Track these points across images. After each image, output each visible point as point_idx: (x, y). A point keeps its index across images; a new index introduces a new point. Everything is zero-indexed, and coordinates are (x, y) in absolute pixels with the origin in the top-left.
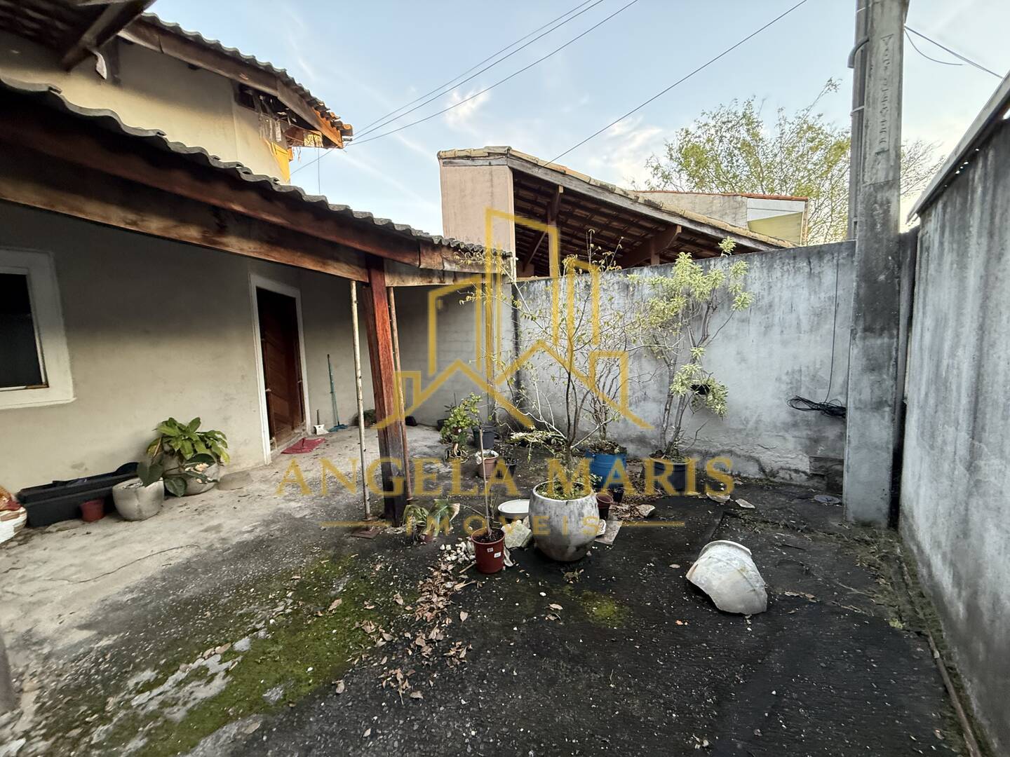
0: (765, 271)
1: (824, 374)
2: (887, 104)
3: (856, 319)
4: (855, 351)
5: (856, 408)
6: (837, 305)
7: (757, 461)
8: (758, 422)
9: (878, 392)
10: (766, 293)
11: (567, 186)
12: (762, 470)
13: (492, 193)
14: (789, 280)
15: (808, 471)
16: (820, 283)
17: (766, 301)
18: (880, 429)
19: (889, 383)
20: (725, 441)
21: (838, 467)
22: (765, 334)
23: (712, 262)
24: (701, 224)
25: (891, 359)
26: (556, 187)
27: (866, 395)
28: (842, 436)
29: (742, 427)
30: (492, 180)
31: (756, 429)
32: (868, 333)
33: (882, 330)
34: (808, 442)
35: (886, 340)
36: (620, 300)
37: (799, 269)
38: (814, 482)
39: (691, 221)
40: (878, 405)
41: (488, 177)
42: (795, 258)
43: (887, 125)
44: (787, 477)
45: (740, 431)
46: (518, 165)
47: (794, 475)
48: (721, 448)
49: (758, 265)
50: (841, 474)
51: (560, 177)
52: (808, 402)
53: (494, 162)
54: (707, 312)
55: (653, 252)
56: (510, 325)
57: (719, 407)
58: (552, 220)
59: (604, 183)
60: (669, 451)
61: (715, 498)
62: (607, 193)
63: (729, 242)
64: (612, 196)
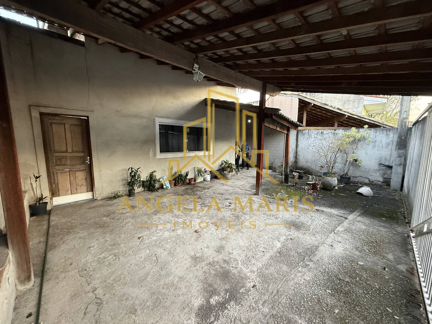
0: (375, 133)
1: (388, 158)
2: (407, 101)
3: (396, 146)
4: (396, 153)
5: (395, 165)
6: (393, 142)
7: (368, 179)
8: (369, 169)
9: (400, 162)
10: (374, 138)
11: (314, 103)
12: (369, 181)
13: (292, 104)
14: (381, 135)
15: (382, 181)
16: (389, 137)
17: (374, 140)
18: (400, 170)
19: (403, 160)
20: (360, 173)
21: (390, 180)
22: (373, 148)
23: (360, 129)
24: (354, 115)
25: (403, 155)
26: (310, 103)
27: (398, 162)
28: (391, 173)
29: (365, 170)
30: (292, 101)
31: (369, 171)
32: (399, 150)
33: (402, 149)
34: (382, 174)
35: (403, 151)
36: (331, 136)
37: (384, 133)
38: (384, 184)
39: (351, 114)
40: (400, 165)
41: (291, 100)
42: (383, 130)
43: (407, 106)
44: (376, 182)
45: (364, 171)
46: (301, 97)
47: (378, 182)
48: (358, 175)
49: (373, 131)
50: (390, 182)
51: (313, 101)
52: (383, 165)
53: (293, 96)
54: (358, 142)
55: (336, 121)
56: (295, 141)
57: (360, 164)
58: (305, 111)
59: (325, 103)
60: (346, 174)
61: (358, 185)
62: (326, 106)
63: (366, 126)
64: (327, 106)
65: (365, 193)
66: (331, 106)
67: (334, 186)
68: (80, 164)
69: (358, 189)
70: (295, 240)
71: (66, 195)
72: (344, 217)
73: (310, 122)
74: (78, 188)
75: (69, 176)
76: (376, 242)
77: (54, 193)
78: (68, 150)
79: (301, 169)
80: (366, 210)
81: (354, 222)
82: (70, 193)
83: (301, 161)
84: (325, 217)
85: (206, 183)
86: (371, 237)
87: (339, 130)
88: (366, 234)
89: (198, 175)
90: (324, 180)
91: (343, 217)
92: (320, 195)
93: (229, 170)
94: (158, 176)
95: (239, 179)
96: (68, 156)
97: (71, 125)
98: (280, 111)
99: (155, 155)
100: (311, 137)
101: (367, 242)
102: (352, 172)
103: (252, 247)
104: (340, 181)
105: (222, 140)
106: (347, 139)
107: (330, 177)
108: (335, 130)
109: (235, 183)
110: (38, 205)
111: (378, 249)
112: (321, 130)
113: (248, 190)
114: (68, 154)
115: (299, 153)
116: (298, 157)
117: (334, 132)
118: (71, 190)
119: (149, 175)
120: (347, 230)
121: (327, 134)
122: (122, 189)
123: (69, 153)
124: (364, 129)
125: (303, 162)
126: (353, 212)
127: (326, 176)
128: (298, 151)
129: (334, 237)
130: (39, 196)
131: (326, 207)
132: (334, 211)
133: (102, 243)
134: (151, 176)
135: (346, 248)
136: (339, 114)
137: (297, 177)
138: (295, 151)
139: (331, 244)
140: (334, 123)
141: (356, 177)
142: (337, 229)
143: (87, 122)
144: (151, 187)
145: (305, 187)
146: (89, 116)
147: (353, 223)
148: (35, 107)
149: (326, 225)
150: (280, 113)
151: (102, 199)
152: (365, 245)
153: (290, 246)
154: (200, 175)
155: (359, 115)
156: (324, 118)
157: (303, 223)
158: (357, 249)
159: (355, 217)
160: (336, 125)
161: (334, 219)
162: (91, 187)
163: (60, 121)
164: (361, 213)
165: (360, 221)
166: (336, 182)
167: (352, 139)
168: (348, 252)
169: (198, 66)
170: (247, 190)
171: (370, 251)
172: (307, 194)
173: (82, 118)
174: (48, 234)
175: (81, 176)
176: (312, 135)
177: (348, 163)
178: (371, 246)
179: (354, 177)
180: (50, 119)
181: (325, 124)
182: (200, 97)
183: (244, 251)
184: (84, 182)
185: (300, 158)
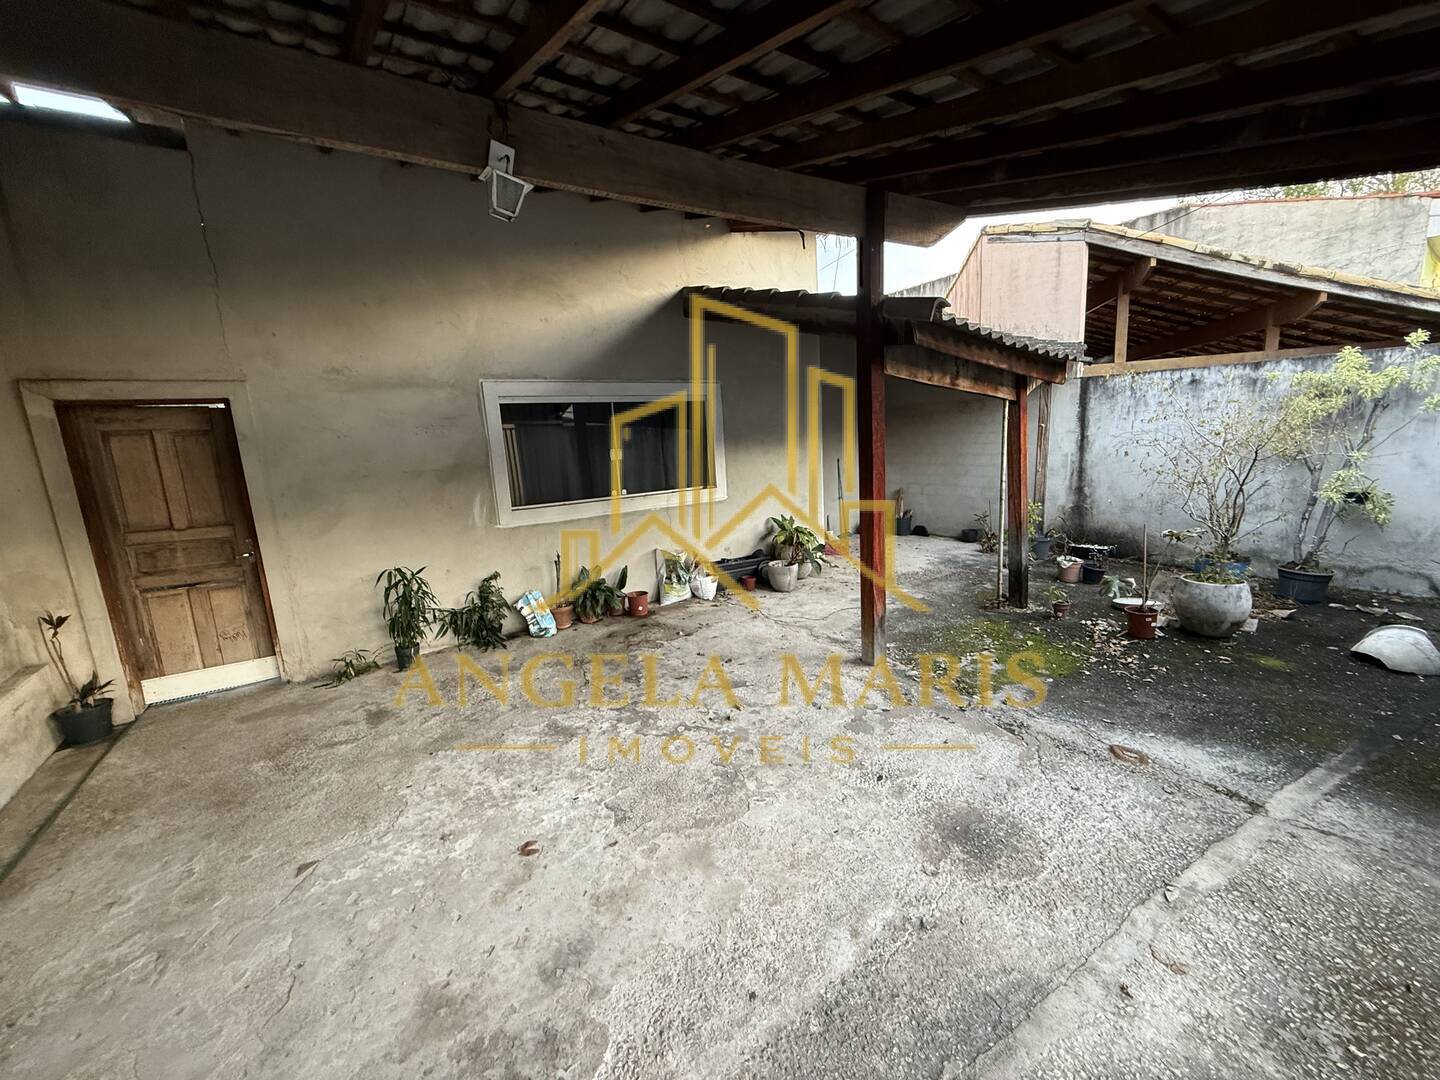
7: (1428, 578)
8: (1434, 534)
11: (1159, 257)
12: (1434, 588)
13: (1058, 273)
20: (1385, 556)
23: (1388, 353)
24: (1360, 288)
26: (1146, 259)
29: (1409, 540)
30: (1059, 259)
31: (1431, 542)
36: (1239, 393)
39: (1344, 285)
41: (1054, 254)
45: (1405, 545)
46: (1100, 239)
48: (1376, 564)
51: (1154, 247)
53: (1063, 238)
54: (1374, 411)
55: (1271, 322)
56: (1074, 425)
57: (1383, 516)
58: (1124, 293)
59: (1215, 248)
60: (1306, 562)
61: (1367, 610)
62: (1218, 261)
63: (1420, 335)
64: (1225, 264)
65: (1397, 656)
66: (1245, 258)
67: (1231, 619)
68: (223, 565)
69: (1361, 633)
70: (936, 933)
71: (185, 669)
72: (1245, 800)
73: (1158, 337)
74: (226, 644)
75: (187, 606)
76: (1408, 988)
77: (141, 666)
78: (174, 522)
79: (1101, 537)
80: (1381, 760)
81: (1295, 831)
82: (200, 665)
83: (1103, 507)
84: (1143, 794)
85: (696, 607)
86: (1381, 948)
87: (1278, 362)
88: (1354, 921)
89: (669, 578)
90: (1185, 596)
91: (1241, 798)
92: (1156, 668)
93: (789, 552)
94: (509, 589)
95: (827, 590)
96: (176, 539)
97: (176, 433)
98: (946, 310)
99: (492, 514)
100: (1146, 404)
101: (1348, 987)
102: (1338, 550)
103: (710, 961)
104: (1269, 591)
105: (762, 442)
106: (1316, 404)
107: (1215, 581)
108: (1257, 366)
109: (806, 608)
110: (79, 708)
111: (1415, 1049)
112: (1189, 373)
113: (843, 639)
114: (175, 533)
115: (1092, 473)
116: (1087, 490)
117: (1253, 375)
118: (202, 655)
119: (477, 591)
120: (1240, 889)
121: (1219, 385)
122: (376, 644)
123: (179, 530)
124: (1408, 349)
125: (1109, 508)
126: (1306, 771)
127: (1198, 579)
128: (1089, 463)
129: (1157, 927)
130: (82, 678)
131: (1167, 733)
132: (1201, 761)
134: (485, 590)
135: (1209, 1016)
136: (1287, 293)
137: (1073, 575)
138: (1077, 465)
139: (1123, 980)
140: (1263, 331)
141: (1362, 573)
142: (1187, 877)
143: (227, 413)
144: (484, 633)
145: (1095, 625)
146: (231, 398)
147: (1286, 842)
148: (34, 386)
149: (1134, 845)
150: (945, 318)
151: (310, 680)
152: (1330, 1007)
153: (898, 971)
154: (675, 580)
155: (1386, 287)
156: (1216, 317)
157: (1016, 829)
158: (1270, 1034)
159: (1310, 798)
160: (1273, 339)
161: (1191, 808)
162: (268, 641)
163: (135, 426)
164: (1353, 777)
165: (1336, 830)
166: (1246, 602)
167: (1337, 402)
168: (1208, 1053)
169: (505, 152)
170: (836, 641)
171: (1350, 1058)
172: (1094, 660)
173: (211, 406)
175: (230, 604)
176: (1150, 393)
177: (1318, 509)
178: (1367, 1016)
179: (1352, 571)
180: (98, 421)
181: (1227, 342)
182: (660, 284)
183: (666, 979)
184: (242, 624)
185: (1097, 495)
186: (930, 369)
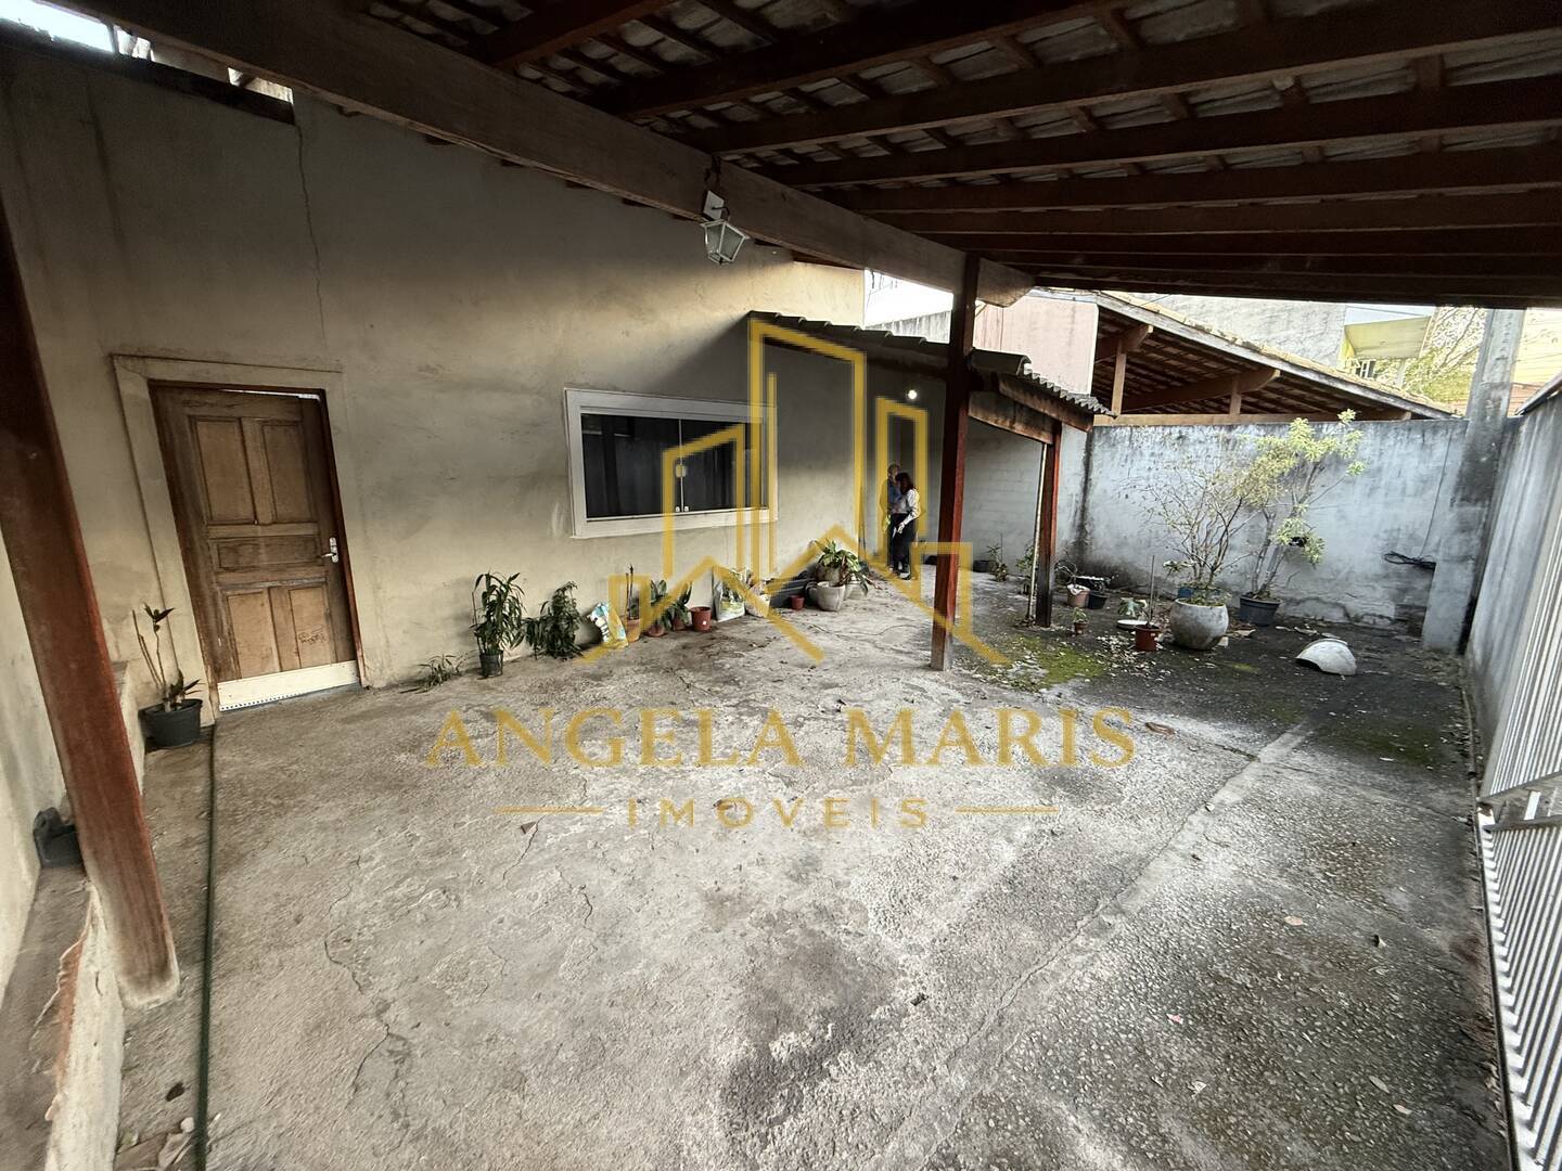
0: (1378, 439)
1: (1422, 534)
2: (1512, 321)
3: (1456, 491)
4: (1451, 516)
5: (1445, 561)
6: (1444, 474)
7: (1343, 607)
8: (1349, 573)
9: (1464, 549)
10: (1376, 459)
11: (1156, 325)
12: (1347, 615)
13: (1072, 329)
14: (1400, 449)
15: (1392, 617)
16: (1431, 455)
17: (1376, 465)
18: (1462, 578)
19: (1476, 541)
20: (1313, 588)
21: (1421, 614)
22: (1369, 495)
23: (1325, 426)
24: (1304, 369)
25: (1480, 523)
26: (1143, 325)
27: (1455, 551)
28: (1429, 588)
29: (1332, 577)
30: (1073, 316)
31: (1347, 579)
32: (1465, 502)
33: (1477, 500)
34: (1396, 592)
35: (1479, 508)
36: (1215, 449)
37: (1413, 440)
38: (1398, 626)
39: (1293, 365)
40: (1464, 559)
41: (1069, 312)
42: (1410, 430)
43: (1509, 337)
44: (1371, 622)
45: (1330, 581)
46: (1109, 304)
47: (1377, 620)
48: (1307, 595)
49: (1373, 432)
50: (1423, 619)
51: (1152, 316)
52: (1402, 557)
53: (1078, 298)
54: (1313, 471)
55: (1235, 390)
56: (1080, 468)
57: (1316, 556)
58: (1123, 353)
59: (1200, 323)
60: (1261, 592)
61: (1303, 631)
62: (1201, 334)
63: (1349, 414)
64: (1206, 337)
65: (1329, 661)
66: (1222, 334)
67: (1213, 634)
68: (306, 564)
69: (1302, 647)
70: (1065, 837)
71: (261, 672)
72: (1244, 753)
73: (1138, 393)
74: (305, 648)
75: (267, 606)
76: (1354, 844)
77: (222, 667)
78: (259, 517)
79: (1099, 570)
80: (1324, 728)
81: (1278, 770)
82: (278, 669)
83: (1100, 543)
84: (1176, 752)
85: (754, 624)
86: (1336, 827)
87: (1246, 426)
88: (1320, 815)
89: (726, 595)
90: (1180, 617)
91: (1240, 752)
92: (1163, 671)
93: (835, 575)
94: (581, 600)
95: (871, 610)
96: (260, 535)
97: (264, 423)
98: (1027, 366)
99: (569, 525)
100: (1141, 454)
101: (1321, 846)
102: (1285, 585)
103: (914, 862)
104: (1237, 617)
105: (810, 467)
106: (1275, 464)
107: (1203, 604)
108: (1230, 428)
109: (860, 626)
110: (168, 708)
111: (1359, 871)
112: (1177, 429)
113: (906, 650)
114: (259, 528)
115: (1092, 512)
116: (1088, 528)
117: (1227, 436)
118: (279, 658)
119: (551, 600)
120: (1251, 802)
121: (1200, 442)
122: (456, 650)
123: (263, 525)
124: (1340, 424)
125: (1104, 546)
126: (1279, 735)
127: (1189, 602)
128: (1091, 503)
129: (1206, 825)
130: (171, 680)
131: (1182, 715)
132: (1211, 731)
133: (399, 847)
134: (559, 601)
135: (1247, 865)
136: (1248, 366)
137: (1081, 601)
138: (1080, 505)
139: (1192, 852)
140: (1229, 397)
141: (1298, 603)
142: (1217, 798)
143: (320, 408)
144: (559, 643)
145: (1109, 640)
146: (327, 390)
147: (1275, 773)
148: (129, 363)
149: (1178, 782)
150: (1026, 373)
151: (390, 687)
152: (1313, 856)
153: (1048, 857)
154: (732, 597)
155: (1322, 370)
156: (1191, 380)
157: (1096, 777)
158: (1282, 871)
159: (1285, 751)
160: (1236, 405)
161: (1210, 760)
162: (349, 645)
163: (226, 412)
164: (1310, 738)
165: (1303, 768)
166: (1225, 621)
167: (1291, 462)
168: (1250, 882)
169: (719, 202)
170: (901, 652)
171: (1327, 878)
172: (1115, 666)
173: (301, 396)
174: (211, 814)
175: (311, 606)
176: (1146, 444)
177: (1271, 549)
178: (1333, 859)
179: (1290, 601)
180: (186, 403)
181: (1195, 402)
182: (730, 306)
183: (888, 874)
184: (322, 627)
185: (1095, 533)
186: (996, 413)
